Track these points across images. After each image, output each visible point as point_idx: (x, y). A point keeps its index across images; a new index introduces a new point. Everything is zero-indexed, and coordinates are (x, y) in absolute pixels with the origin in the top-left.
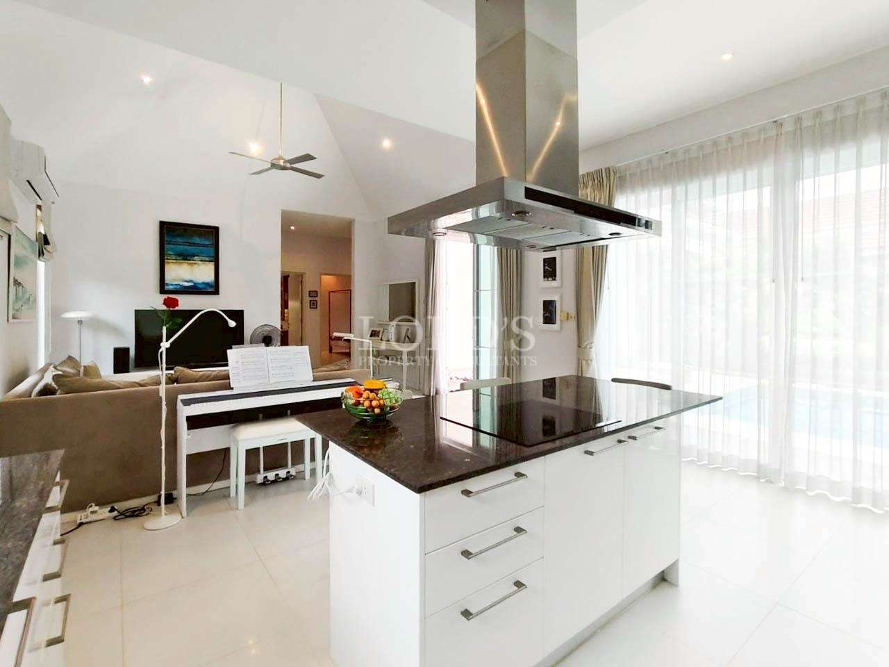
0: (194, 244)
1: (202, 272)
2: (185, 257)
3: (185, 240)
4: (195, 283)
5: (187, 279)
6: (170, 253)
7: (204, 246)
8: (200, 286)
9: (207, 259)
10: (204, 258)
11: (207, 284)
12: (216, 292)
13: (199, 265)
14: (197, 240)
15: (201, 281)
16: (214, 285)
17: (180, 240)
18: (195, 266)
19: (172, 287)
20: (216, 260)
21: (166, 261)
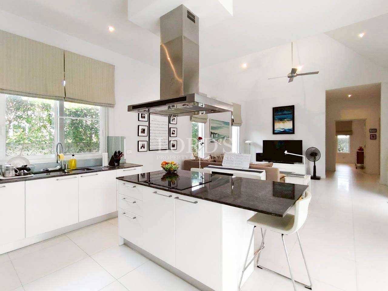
0: (285, 114)
1: (288, 125)
2: (281, 120)
3: (281, 113)
4: (285, 130)
5: (282, 128)
6: (276, 119)
7: (289, 114)
8: (287, 131)
9: (289, 119)
10: (288, 119)
11: (290, 130)
12: (293, 133)
13: (286, 122)
14: (286, 112)
15: (287, 129)
16: (292, 129)
17: (280, 113)
18: (285, 123)
19: (277, 132)
20: (293, 120)
21: (275, 122)
